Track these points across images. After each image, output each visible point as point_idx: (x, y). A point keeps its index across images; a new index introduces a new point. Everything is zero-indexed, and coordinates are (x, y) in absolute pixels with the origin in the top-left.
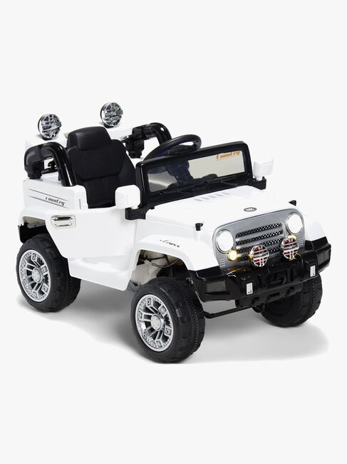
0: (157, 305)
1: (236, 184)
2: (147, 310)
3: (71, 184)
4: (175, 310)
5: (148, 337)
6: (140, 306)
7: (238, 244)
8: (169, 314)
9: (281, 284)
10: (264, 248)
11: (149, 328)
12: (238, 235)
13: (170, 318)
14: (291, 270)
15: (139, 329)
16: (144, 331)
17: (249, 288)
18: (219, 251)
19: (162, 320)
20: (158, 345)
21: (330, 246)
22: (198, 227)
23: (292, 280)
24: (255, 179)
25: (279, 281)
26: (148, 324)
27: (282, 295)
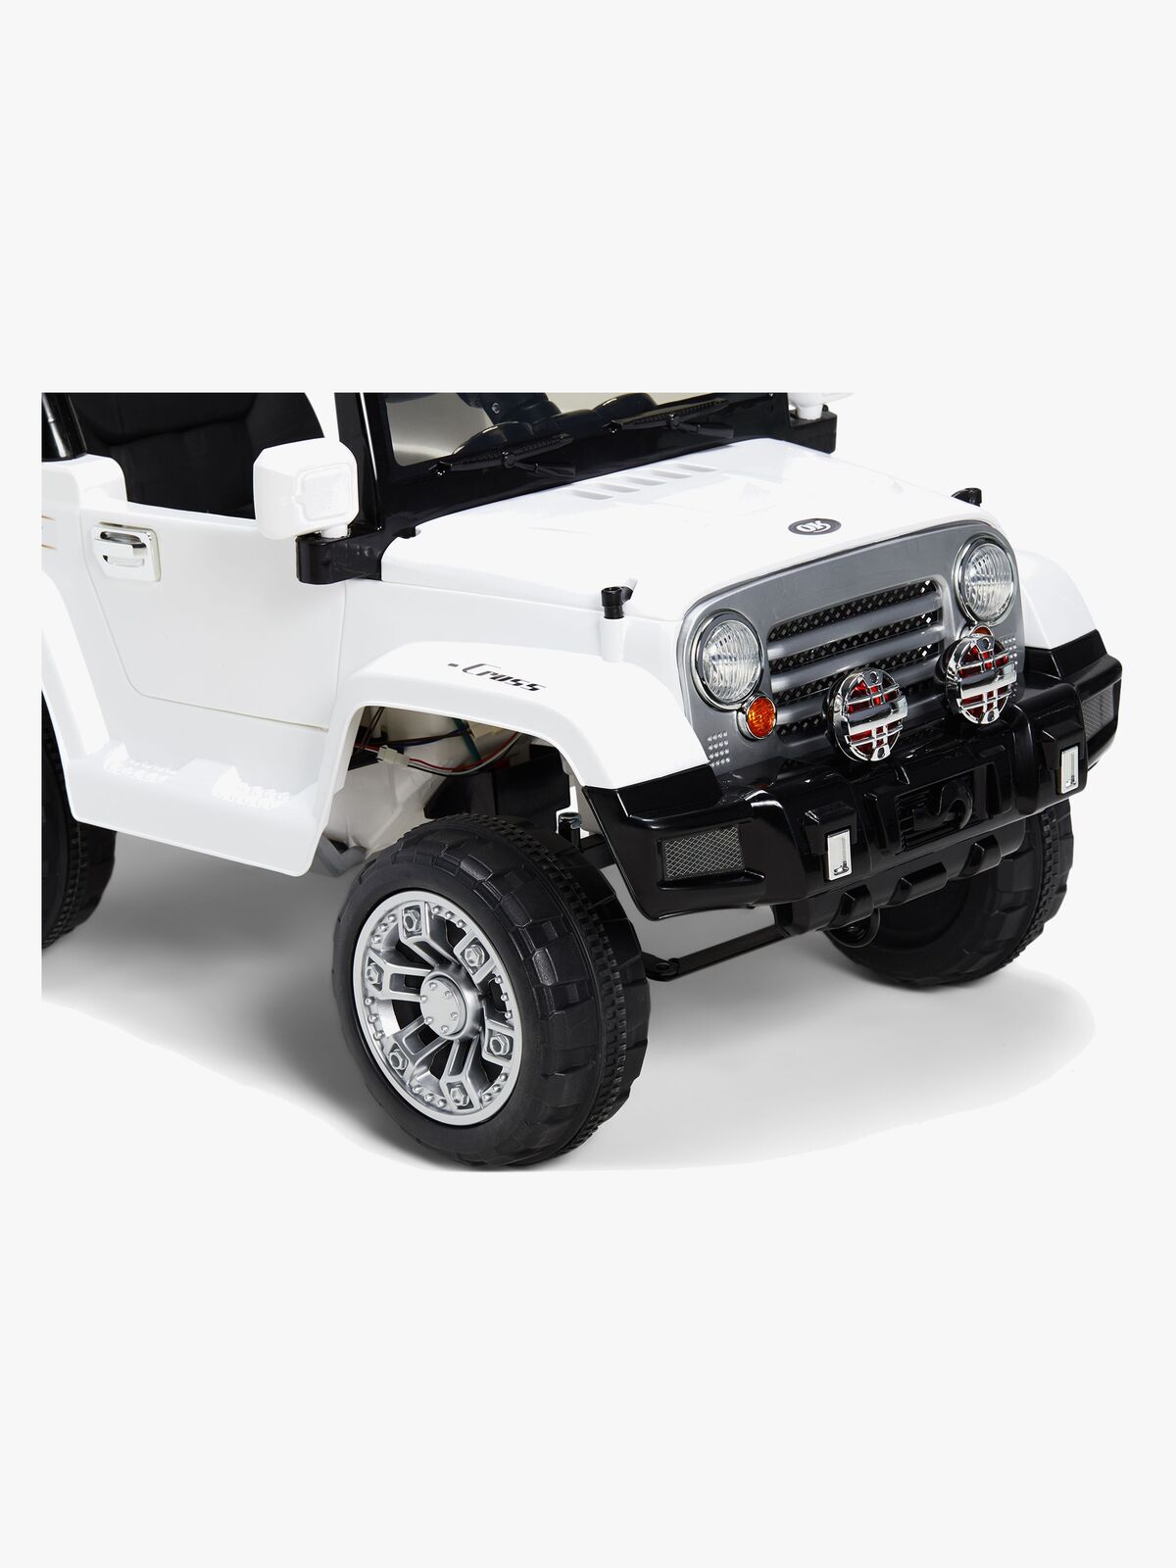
0: (449, 933)
1: (730, 433)
2: (401, 953)
3: (62, 452)
4: (528, 955)
5: (411, 1068)
6: (372, 939)
7: (777, 668)
8: (500, 971)
9: (953, 827)
10: (887, 683)
11: (412, 1028)
12: (777, 635)
13: (506, 987)
14: (990, 769)
15: (369, 1031)
16: (389, 1043)
17: (839, 851)
18: (707, 702)
19: (471, 997)
20: (453, 1098)
21: (1116, 669)
22: (614, 602)
23: (993, 810)
24: (795, 415)
25: (948, 817)
26: (406, 1013)
27: (954, 872)
